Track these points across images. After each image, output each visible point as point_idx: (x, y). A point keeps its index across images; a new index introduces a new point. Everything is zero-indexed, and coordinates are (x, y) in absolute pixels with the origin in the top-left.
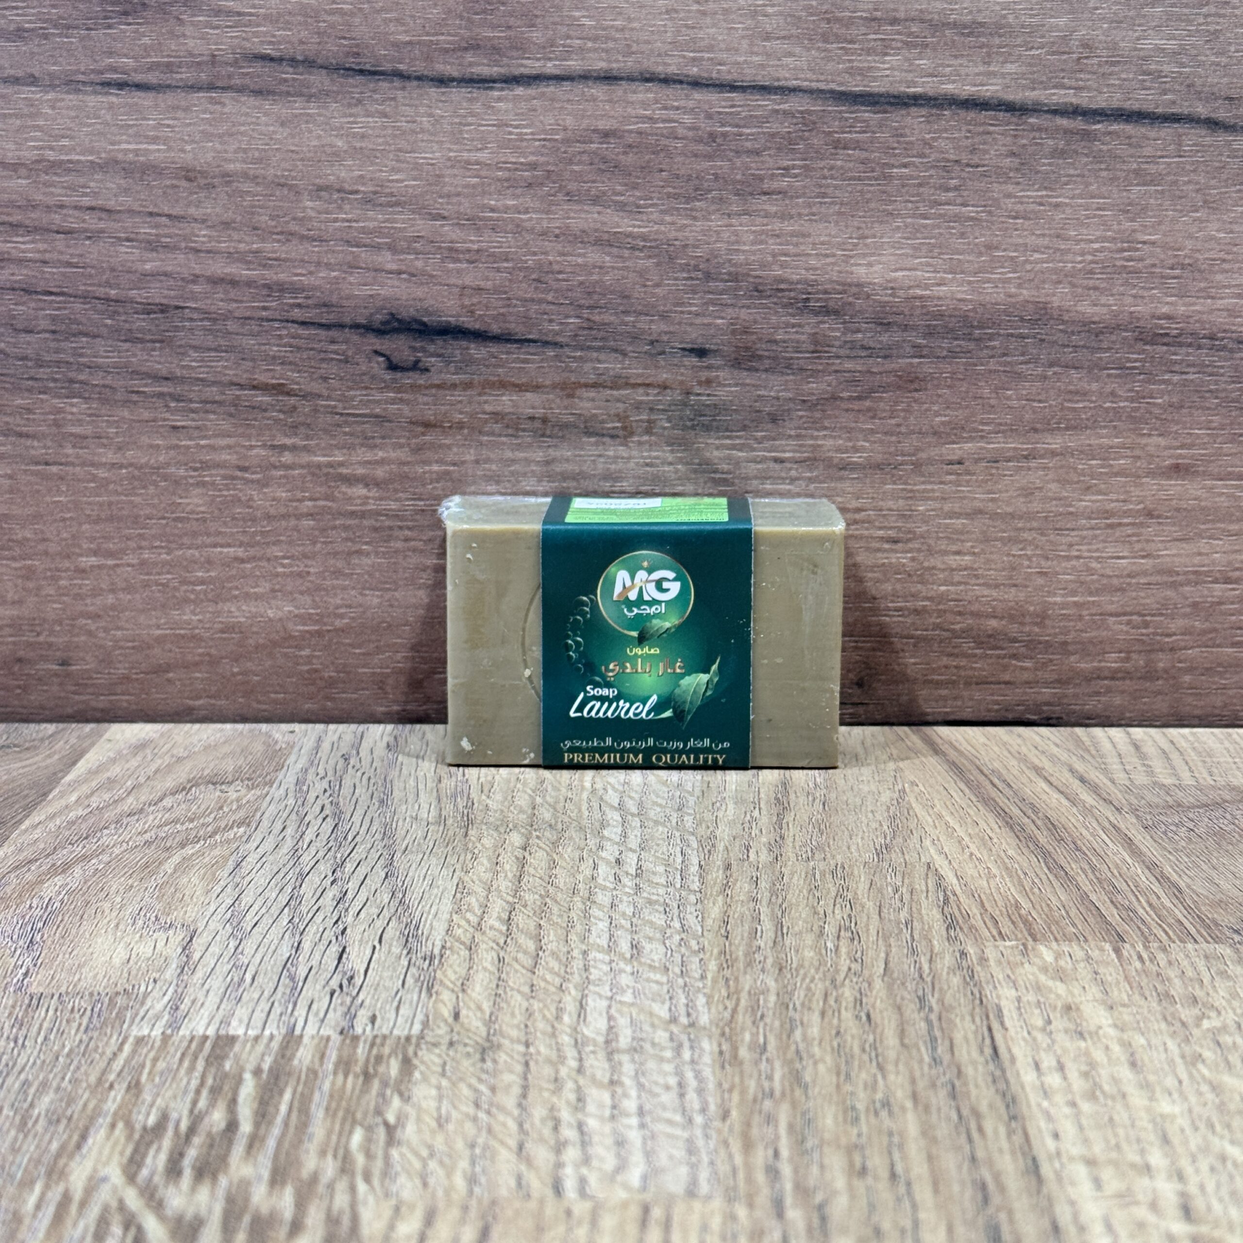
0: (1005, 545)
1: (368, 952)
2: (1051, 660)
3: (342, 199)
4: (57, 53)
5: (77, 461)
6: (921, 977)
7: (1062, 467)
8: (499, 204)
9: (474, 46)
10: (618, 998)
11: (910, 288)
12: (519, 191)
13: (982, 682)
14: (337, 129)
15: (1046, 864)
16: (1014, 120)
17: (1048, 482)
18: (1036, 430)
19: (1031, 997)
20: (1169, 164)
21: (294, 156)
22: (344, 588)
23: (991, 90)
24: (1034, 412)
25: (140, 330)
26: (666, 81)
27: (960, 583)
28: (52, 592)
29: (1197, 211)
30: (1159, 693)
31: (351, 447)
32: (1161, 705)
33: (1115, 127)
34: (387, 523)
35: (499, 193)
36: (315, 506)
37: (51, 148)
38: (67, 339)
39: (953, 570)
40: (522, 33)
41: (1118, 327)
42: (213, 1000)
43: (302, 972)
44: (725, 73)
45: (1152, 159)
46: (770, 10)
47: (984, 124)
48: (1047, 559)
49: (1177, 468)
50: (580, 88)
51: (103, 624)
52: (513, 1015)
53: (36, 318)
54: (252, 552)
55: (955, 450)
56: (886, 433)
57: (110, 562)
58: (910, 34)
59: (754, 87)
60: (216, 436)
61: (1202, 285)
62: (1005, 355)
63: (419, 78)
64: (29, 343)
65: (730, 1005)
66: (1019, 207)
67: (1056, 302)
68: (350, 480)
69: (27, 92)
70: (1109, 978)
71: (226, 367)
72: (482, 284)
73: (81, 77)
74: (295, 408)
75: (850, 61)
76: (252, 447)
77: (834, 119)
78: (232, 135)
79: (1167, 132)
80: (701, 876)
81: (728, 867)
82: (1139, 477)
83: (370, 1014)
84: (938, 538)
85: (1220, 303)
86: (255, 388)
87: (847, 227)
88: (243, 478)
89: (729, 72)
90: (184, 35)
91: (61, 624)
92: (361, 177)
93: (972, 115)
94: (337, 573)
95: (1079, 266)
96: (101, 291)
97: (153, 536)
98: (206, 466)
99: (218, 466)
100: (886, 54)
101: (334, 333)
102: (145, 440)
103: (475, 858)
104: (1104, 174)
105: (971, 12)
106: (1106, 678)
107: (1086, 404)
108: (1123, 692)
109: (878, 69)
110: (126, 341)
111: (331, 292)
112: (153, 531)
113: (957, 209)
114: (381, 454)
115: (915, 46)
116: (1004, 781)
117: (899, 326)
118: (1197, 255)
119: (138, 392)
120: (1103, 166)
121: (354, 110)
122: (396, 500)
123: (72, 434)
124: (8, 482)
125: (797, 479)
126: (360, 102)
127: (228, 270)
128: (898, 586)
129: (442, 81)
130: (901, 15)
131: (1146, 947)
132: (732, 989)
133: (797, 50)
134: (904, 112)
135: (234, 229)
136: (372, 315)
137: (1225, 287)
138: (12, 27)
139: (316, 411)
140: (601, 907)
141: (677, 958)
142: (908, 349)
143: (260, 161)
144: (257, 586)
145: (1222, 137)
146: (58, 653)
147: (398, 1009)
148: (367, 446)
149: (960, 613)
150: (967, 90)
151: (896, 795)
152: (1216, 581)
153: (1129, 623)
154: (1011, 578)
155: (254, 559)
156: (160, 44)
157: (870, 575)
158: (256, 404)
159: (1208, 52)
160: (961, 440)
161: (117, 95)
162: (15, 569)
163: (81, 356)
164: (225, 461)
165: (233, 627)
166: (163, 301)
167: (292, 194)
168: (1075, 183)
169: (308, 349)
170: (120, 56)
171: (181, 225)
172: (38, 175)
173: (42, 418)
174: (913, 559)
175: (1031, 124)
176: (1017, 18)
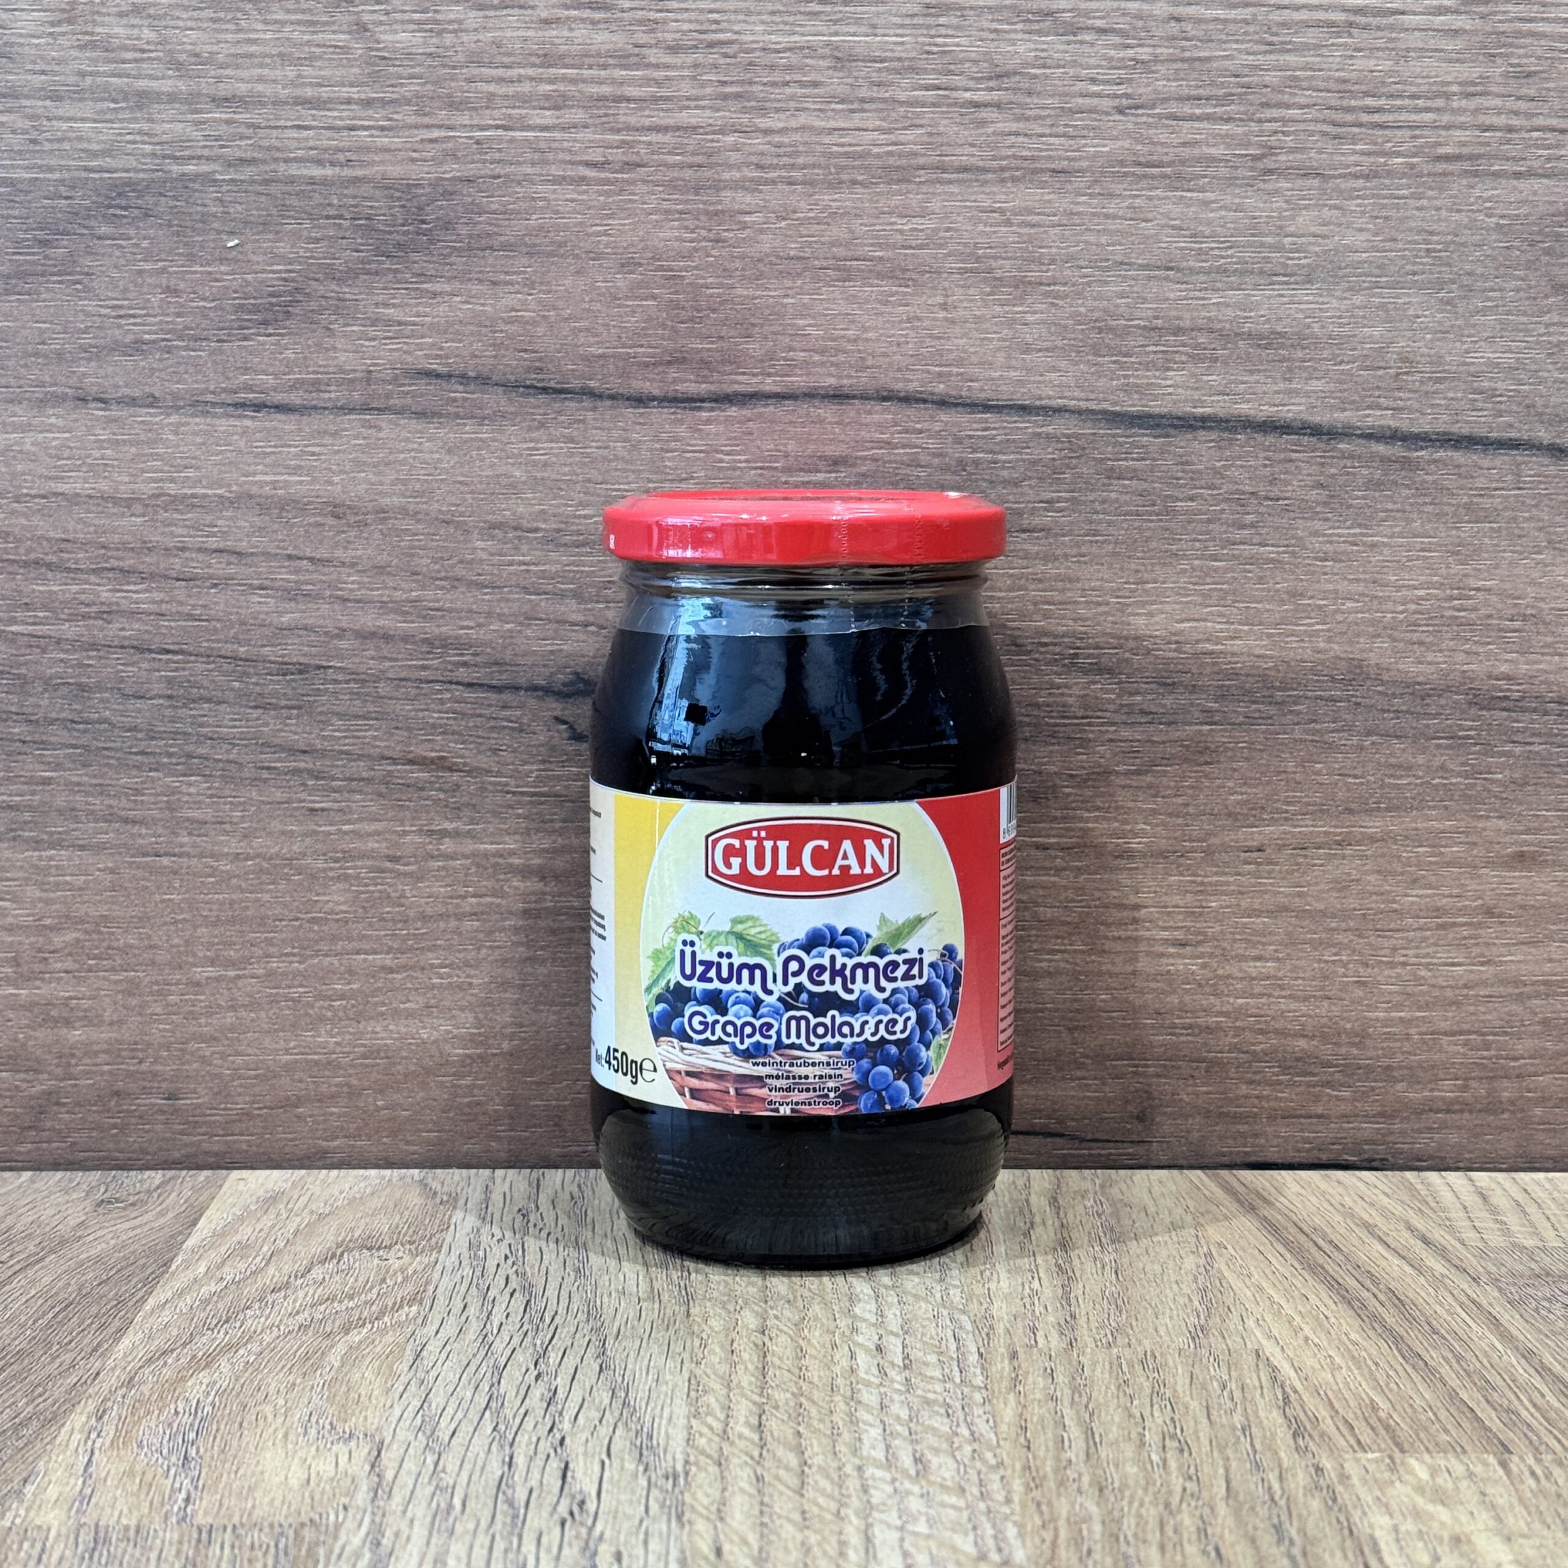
0: (1316, 949)
1: (597, 1468)
2: (1373, 1089)
3: (519, 538)
4: (181, 369)
5: (193, 852)
6: (1272, 1499)
7: (1383, 855)
9: (678, 360)
10: (910, 1527)
11: (1198, 642)
13: (1289, 1116)
14: (514, 456)
15: (1400, 1351)
16: (1322, 445)
17: (1366, 873)
18: (1350, 811)
19: (1408, 1526)
20: (1506, 497)
21: (463, 488)
22: (514, 1003)
23: (1293, 410)
24: (1348, 790)
25: (274, 694)
26: (907, 399)
27: (1261, 995)
28: (158, 1010)
29: (1540, 552)
30: (1505, 1129)
31: (525, 833)
32: (1507, 1144)
33: (1441, 454)
34: (567, 924)
36: (478, 904)
37: (172, 480)
38: (185, 706)
39: (1254, 979)
40: (736, 344)
41: (1448, 689)
42: (419, 1532)
43: (521, 1495)
44: (978, 390)
45: (1486, 492)
46: (1030, 318)
47: (1286, 450)
48: (1367, 965)
49: (1521, 857)
50: (803, 408)
51: (219, 1048)
52: (787, 1550)
53: (148, 681)
54: (403, 959)
55: (1255, 835)
56: (1170, 815)
57: (232, 973)
58: (1196, 346)
59: (1011, 407)
60: (360, 820)
61: (1549, 639)
62: (1314, 721)
63: (612, 397)
64: (139, 711)
65: (1048, 1536)
66: (1329, 548)
67: (1373, 658)
68: (523, 872)
69: (145, 415)
70: (1501, 1501)
71: (375, 738)
73: (210, 397)
74: (458, 786)
75: (1125, 377)
76: (405, 833)
77: (1107, 444)
78: (387, 464)
79: (1502, 460)
80: (983, 1368)
81: (1014, 1356)
82: (1475, 867)
83: (613, 1549)
84: (1235, 941)
86: (411, 762)
87: (1122, 569)
88: (391, 871)
89: (982, 390)
90: (335, 348)
91: (168, 1049)
92: (543, 512)
93: (1270, 439)
94: (505, 985)
95: (1402, 616)
96: (228, 649)
97: (283, 941)
98: (349, 856)
99: (363, 856)
100: (1168, 369)
101: (507, 696)
102: (276, 826)
103: (704, 1345)
104: (1429, 509)
105: (1268, 321)
106: (1440, 1111)
107: (1412, 780)
108: (1459, 1128)
109: (1160, 386)
110: (256, 707)
111: (505, 647)
112: (283, 936)
113: (1254, 549)
114: (560, 840)
115: (1202, 360)
116: (1331, 1242)
117: (1186, 687)
118: (1542, 605)
119: (268, 768)
120: (1428, 500)
121: (535, 435)
123: (188, 819)
124: (109, 877)
125: (1064, 869)
126: (542, 425)
127: (380, 623)
129: (640, 400)
130: (1187, 324)
131: (1539, 1461)
132: (1047, 1517)
133: (1063, 364)
134: (1189, 436)
135: (389, 574)
136: (552, 674)
138: (129, 338)
139: (483, 789)
140: (868, 1408)
141: (973, 1475)
142: (1196, 714)
143: (422, 494)
144: (408, 1001)
146: (164, 1085)
147: (646, 1543)
148: (545, 831)
149: (1262, 1032)
150: (1264, 411)
151: (1202, 1261)
153: (1465, 1044)
154: (1322, 989)
155: (404, 968)
156: (305, 358)
157: (1153, 985)
158: (412, 781)
159: (1550, 367)
160: (1259, 822)
161: (253, 418)
162: (116, 982)
163: (202, 725)
164: (373, 850)
165: (378, 1051)
166: (302, 660)
167: (459, 532)
168: (1394, 519)
169: (473, 716)
170: (257, 372)
171: (326, 570)
172: (156, 512)
173: (152, 799)
174: (1204, 966)
175: (1341, 451)
176: (1323, 327)
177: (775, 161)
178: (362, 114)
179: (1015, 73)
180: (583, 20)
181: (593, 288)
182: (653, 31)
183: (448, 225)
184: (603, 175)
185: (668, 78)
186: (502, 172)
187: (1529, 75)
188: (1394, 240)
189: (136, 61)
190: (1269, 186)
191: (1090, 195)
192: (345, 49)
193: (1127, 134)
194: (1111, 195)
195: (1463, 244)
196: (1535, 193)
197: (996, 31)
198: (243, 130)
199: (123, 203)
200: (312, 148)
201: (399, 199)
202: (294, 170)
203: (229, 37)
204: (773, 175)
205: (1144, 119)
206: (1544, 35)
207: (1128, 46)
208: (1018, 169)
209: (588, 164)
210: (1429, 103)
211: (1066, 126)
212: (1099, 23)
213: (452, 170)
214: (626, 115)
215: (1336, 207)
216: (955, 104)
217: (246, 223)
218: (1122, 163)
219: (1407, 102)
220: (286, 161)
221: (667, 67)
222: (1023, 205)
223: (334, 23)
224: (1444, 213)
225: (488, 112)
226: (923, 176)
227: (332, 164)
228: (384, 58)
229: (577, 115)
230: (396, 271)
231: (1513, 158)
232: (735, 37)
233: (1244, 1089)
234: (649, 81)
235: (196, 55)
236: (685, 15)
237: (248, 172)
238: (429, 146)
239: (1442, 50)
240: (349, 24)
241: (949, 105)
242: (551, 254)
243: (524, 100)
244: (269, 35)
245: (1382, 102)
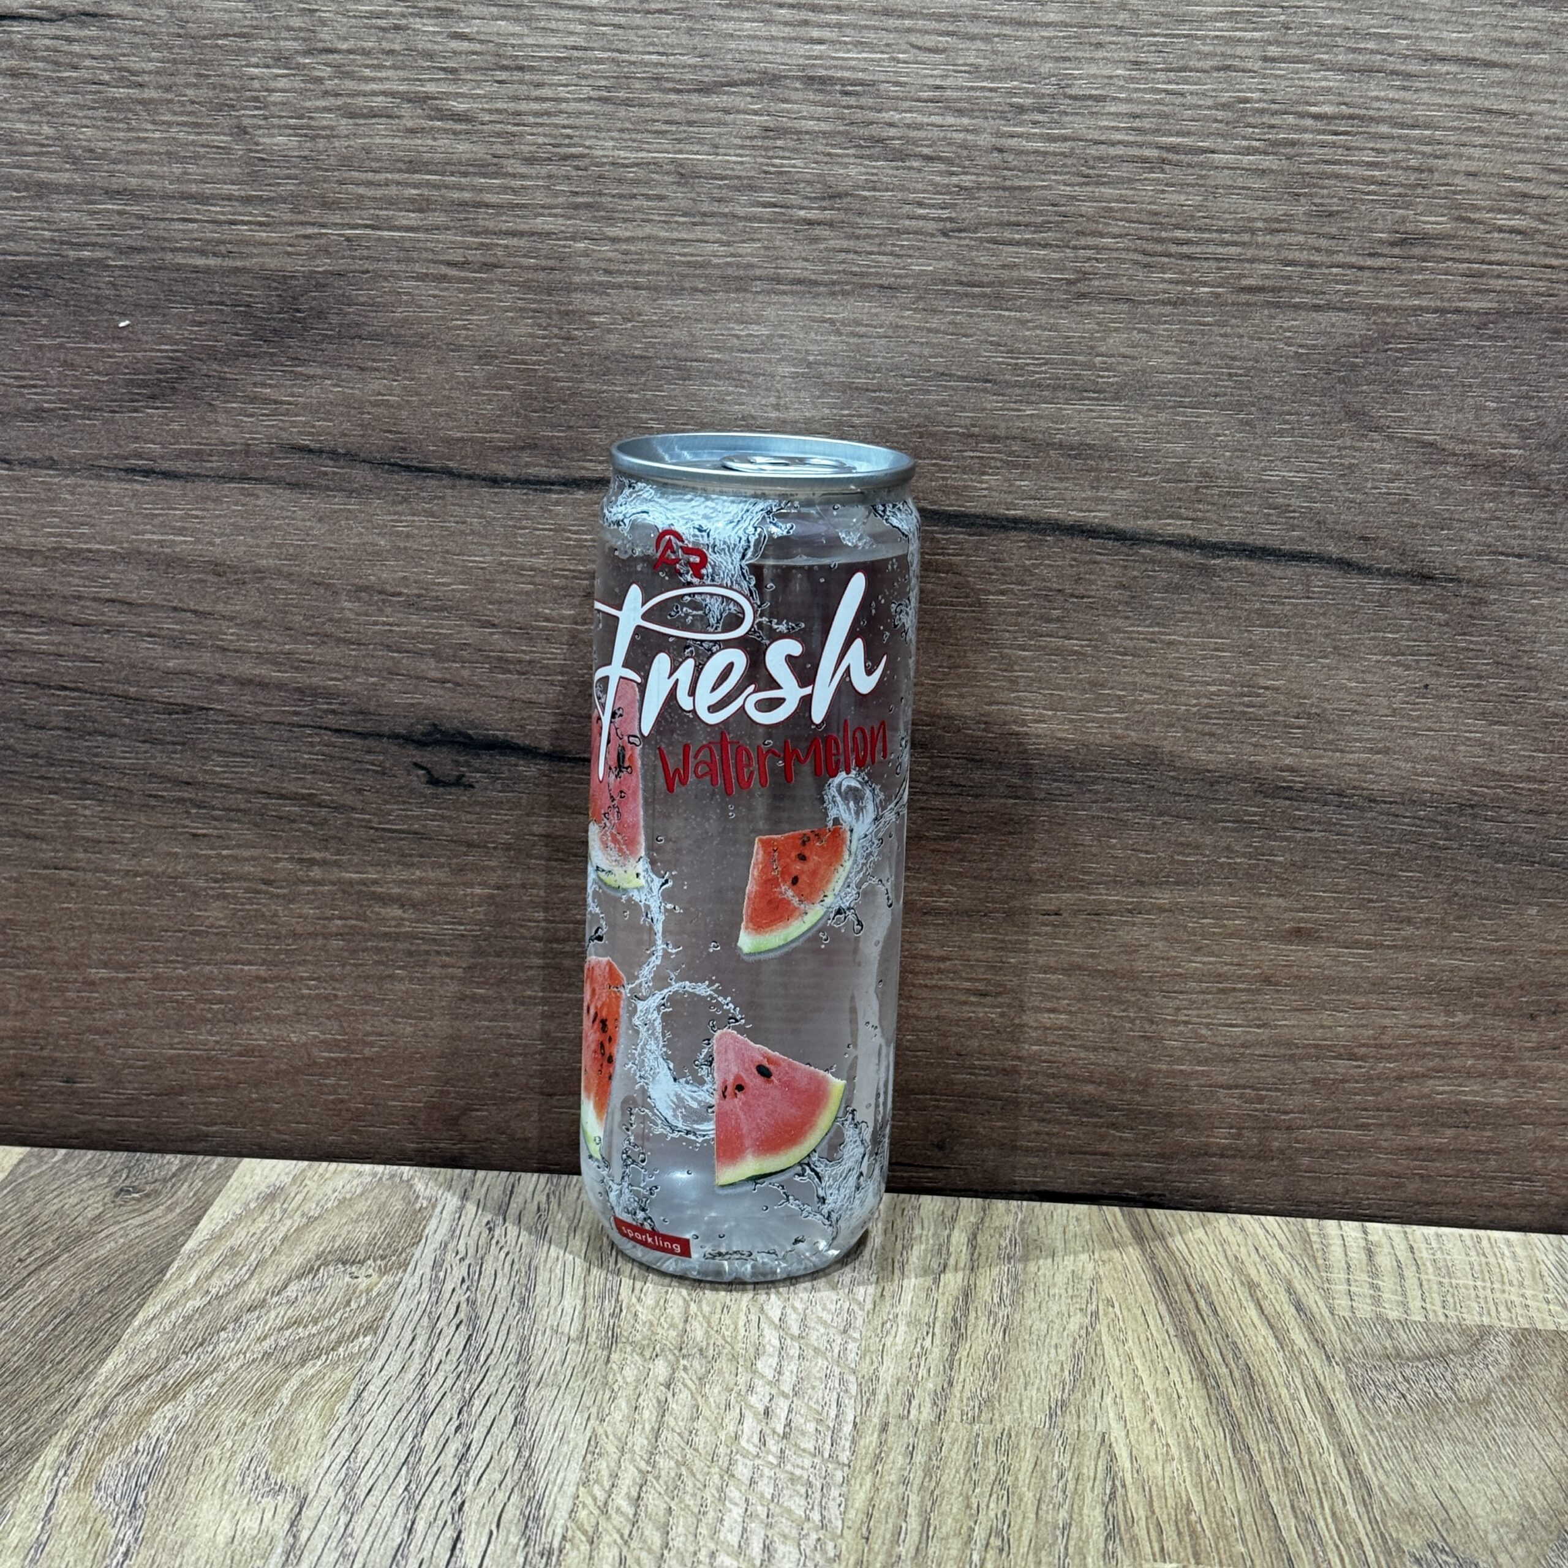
0: (1106, 1005)
2: (1154, 1133)
3: (384, 601)
4: (78, 436)
5: (87, 867)
7: (1170, 924)
8: (555, 613)
9: (531, 446)
11: (1005, 723)
12: (577, 600)
13: (1076, 1152)
14: (378, 527)
16: (1125, 550)
17: (1154, 939)
18: (1142, 884)
20: (1296, 605)
21: (332, 553)
22: (375, 1015)
23: (1099, 516)
24: (1140, 864)
25: (160, 731)
27: (1054, 1043)
28: (58, 1004)
29: (1326, 657)
30: (1274, 1174)
31: (386, 865)
32: (1276, 1188)
33: (1236, 563)
34: (424, 947)
35: (555, 601)
36: (345, 926)
37: (69, 536)
38: (81, 737)
39: (1048, 1029)
40: (584, 433)
41: (1236, 777)
45: (1276, 600)
46: (856, 421)
47: (1091, 552)
48: (1152, 1022)
49: (1298, 930)
51: (111, 1040)
53: (49, 714)
54: (276, 971)
55: (1052, 900)
56: (975, 878)
57: (122, 975)
58: (1011, 453)
60: (239, 846)
61: (1331, 737)
62: (1111, 800)
63: (470, 477)
64: (40, 740)
66: (1128, 643)
67: (1167, 746)
68: (385, 900)
69: (45, 476)
71: (251, 774)
72: (534, 697)
73: (103, 462)
74: (326, 820)
75: (943, 478)
76: (278, 860)
78: (263, 529)
79: (1293, 571)
82: (1255, 940)
84: (1031, 994)
85: (1349, 757)
86: (282, 797)
87: (936, 653)
88: (266, 893)
90: (216, 422)
91: (66, 1038)
92: (405, 578)
93: (1077, 542)
94: (367, 998)
95: (1195, 709)
96: (120, 688)
97: (169, 950)
98: (227, 877)
99: (240, 878)
100: (984, 473)
101: (371, 743)
102: (162, 847)
104: (1223, 612)
105: (1078, 433)
106: (1214, 1155)
107: (1199, 857)
109: (975, 488)
110: (144, 742)
112: (169, 945)
113: (1060, 642)
114: (418, 873)
115: (1016, 466)
117: (993, 764)
118: (1325, 705)
119: (155, 796)
120: (1223, 604)
121: (399, 508)
122: (434, 923)
123: (83, 838)
124: (14, 885)
126: (405, 500)
127: (257, 672)
128: (986, 1043)
129: (495, 481)
130: (1002, 432)
134: (1003, 536)
135: (265, 628)
136: (412, 725)
137: (1356, 740)
138: (30, 406)
139: (349, 824)
142: (1002, 789)
143: (295, 557)
144: (280, 1008)
145: (1355, 580)
146: (63, 1070)
148: (403, 864)
149: (1053, 1076)
150: (1073, 515)
152: (1339, 1057)
153: (1241, 1097)
154: (1111, 1041)
155: (277, 978)
156: (190, 430)
157: (954, 1029)
158: (284, 814)
159: (1342, 487)
160: (1059, 889)
161: (142, 482)
162: (19, 978)
163: (96, 755)
164: (249, 873)
165: (253, 1051)
166: (186, 701)
167: (329, 593)
168: (1191, 620)
169: (341, 758)
170: (146, 442)
171: (207, 622)
172: (54, 564)
173: (52, 819)
174: (1002, 1015)
175: (1143, 555)
176: (1129, 441)
177: (622, 267)
178: (240, 209)
179: (847, 195)
180: (446, 131)
181: (452, 376)
182: (510, 143)
183: (321, 315)
184: (462, 274)
185: (524, 188)
186: (371, 268)
187: (1331, 214)
188: (1198, 363)
189: (36, 154)
190: (1083, 309)
191: (914, 310)
192: (227, 150)
193: (952, 255)
194: (935, 311)
195: (1264, 371)
196: (1333, 326)
197: (829, 154)
198: (133, 220)
199: (25, 284)
200: (196, 240)
201: (276, 289)
202: (180, 259)
203: (121, 135)
204: (620, 280)
205: (967, 242)
206: (1347, 177)
207: (953, 174)
208: (847, 283)
209: (449, 264)
210: (1236, 238)
211: (893, 245)
212: (926, 151)
213: (323, 264)
214: (484, 219)
215: (1143, 331)
216: (791, 221)
217: (137, 305)
218: (944, 282)
219: (1215, 235)
220: (173, 250)
221: (523, 177)
222: (852, 316)
223: (217, 125)
224: (1245, 339)
225: (357, 212)
226: (758, 286)
227: (215, 254)
228: (263, 159)
229: (440, 218)
230: (272, 355)
231: (1313, 292)
232: (587, 151)
233: (1035, 1126)
234: (506, 189)
235: (91, 151)
236: (540, 129)
237: (138, 259)
238: (303, 241)
239: (1249, 188)
240: (231, 127)
241: (784, 222)
242: (415, 345)
243: (391, 202)
244: (157, 135)
245: (1191, 235)
